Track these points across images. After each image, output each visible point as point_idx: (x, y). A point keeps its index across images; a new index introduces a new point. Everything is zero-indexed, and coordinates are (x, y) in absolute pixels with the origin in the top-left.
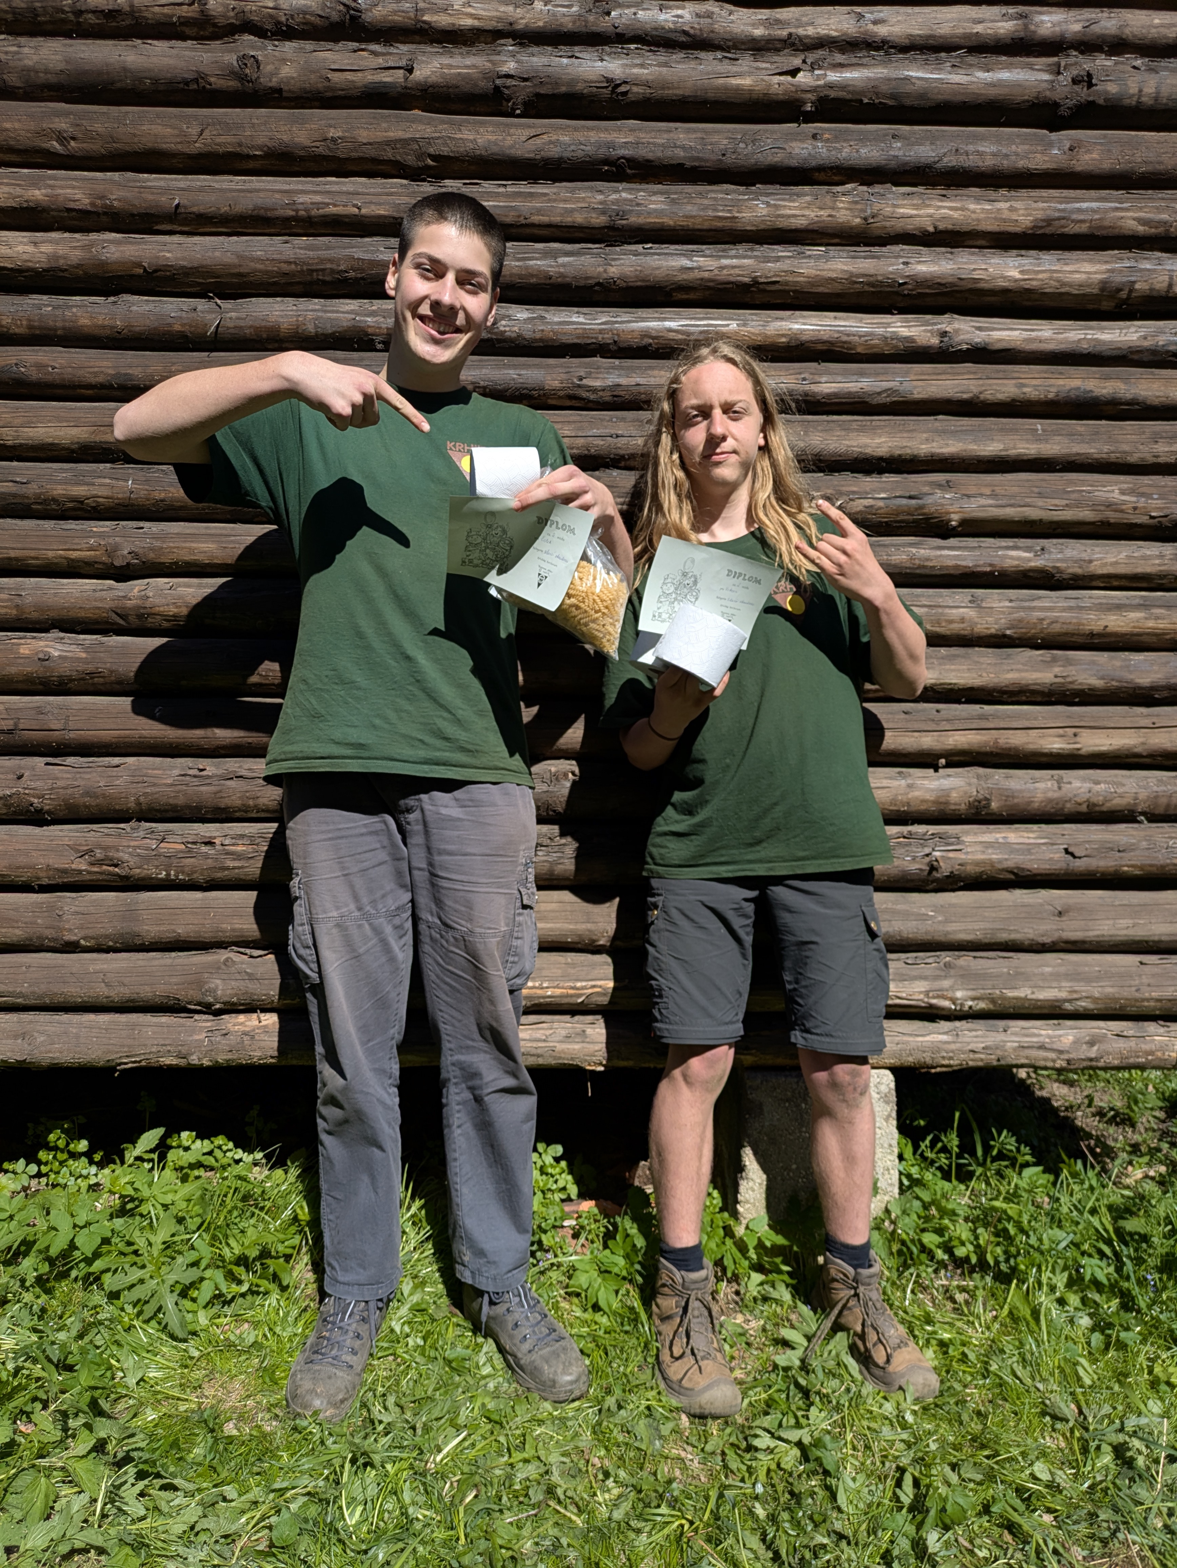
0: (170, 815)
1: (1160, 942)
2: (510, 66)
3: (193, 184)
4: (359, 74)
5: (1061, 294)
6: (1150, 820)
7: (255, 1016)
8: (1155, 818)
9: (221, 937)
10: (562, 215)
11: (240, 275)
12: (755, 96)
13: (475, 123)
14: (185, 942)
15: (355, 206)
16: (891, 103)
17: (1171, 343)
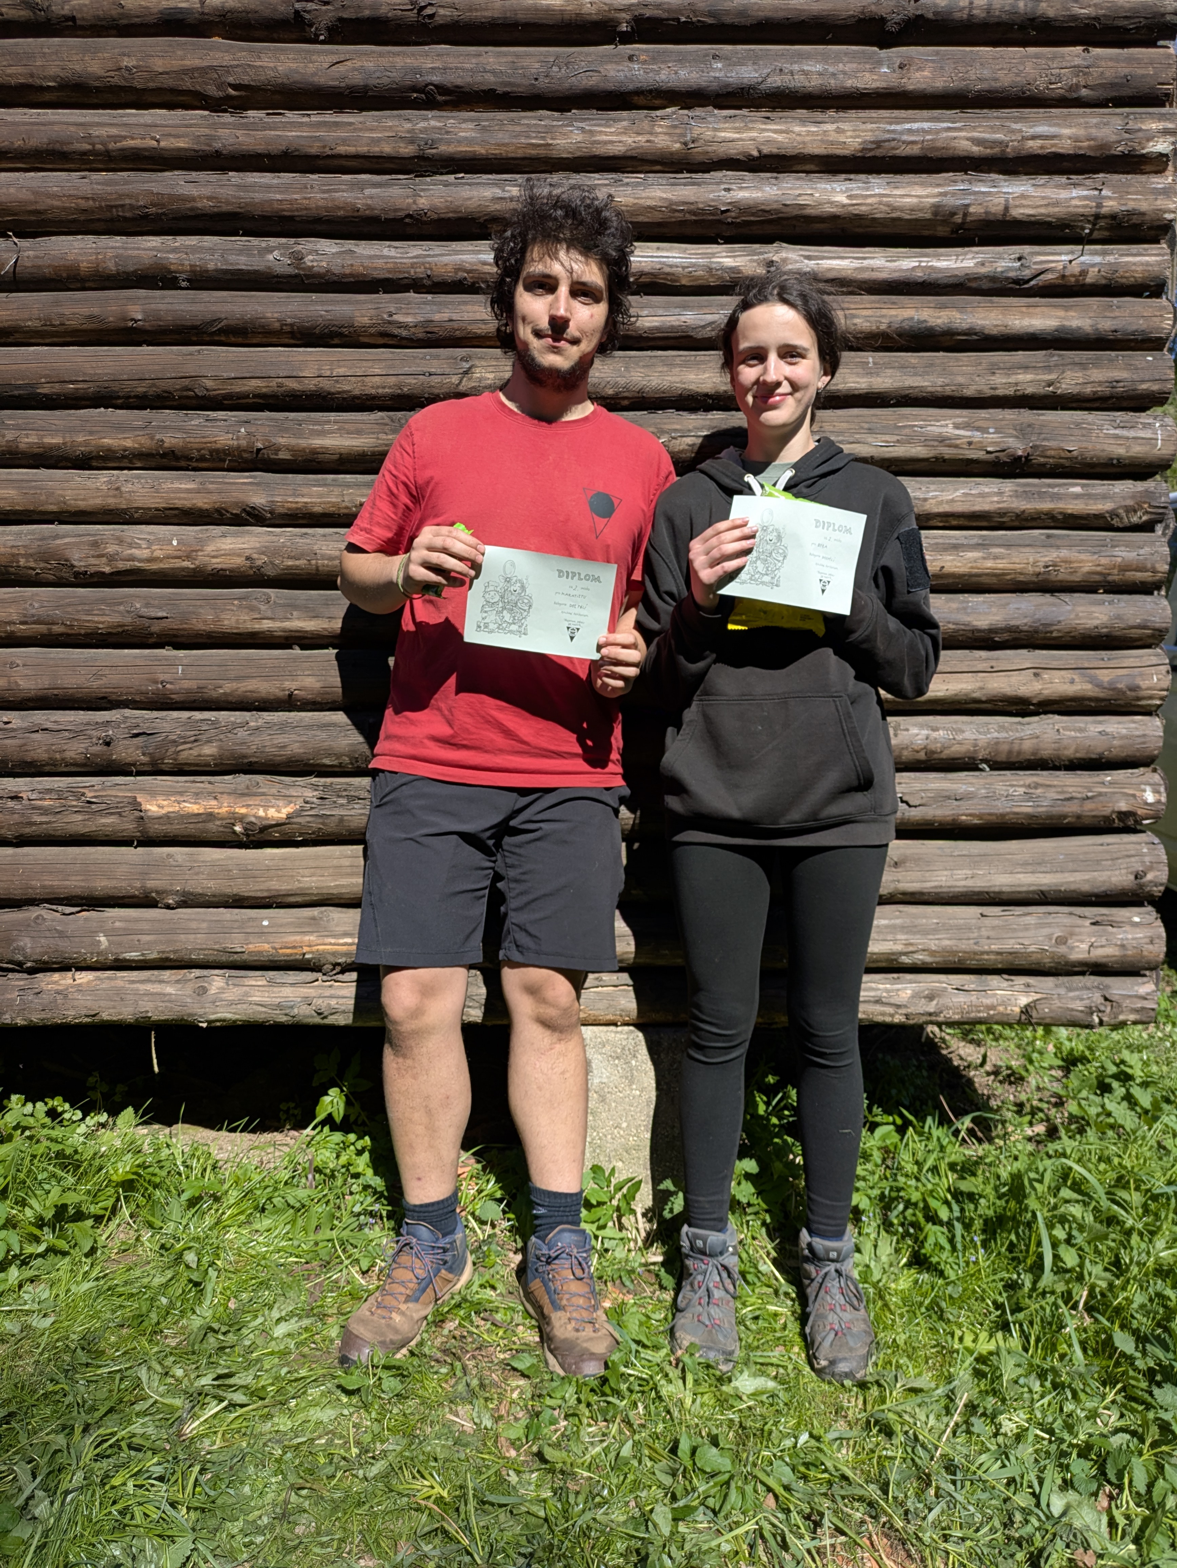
1: (1000, 893)
5: (894, 220)
6: (992, 768)
7: (70, 974)
8: (998, 765)
9: (31, 893)
10: (368, 145)
11: (37, 212)
12: (567, 17)
13: (276, 50)
15: (153, 138)
16: (710, 21)
17: (1010, 269)
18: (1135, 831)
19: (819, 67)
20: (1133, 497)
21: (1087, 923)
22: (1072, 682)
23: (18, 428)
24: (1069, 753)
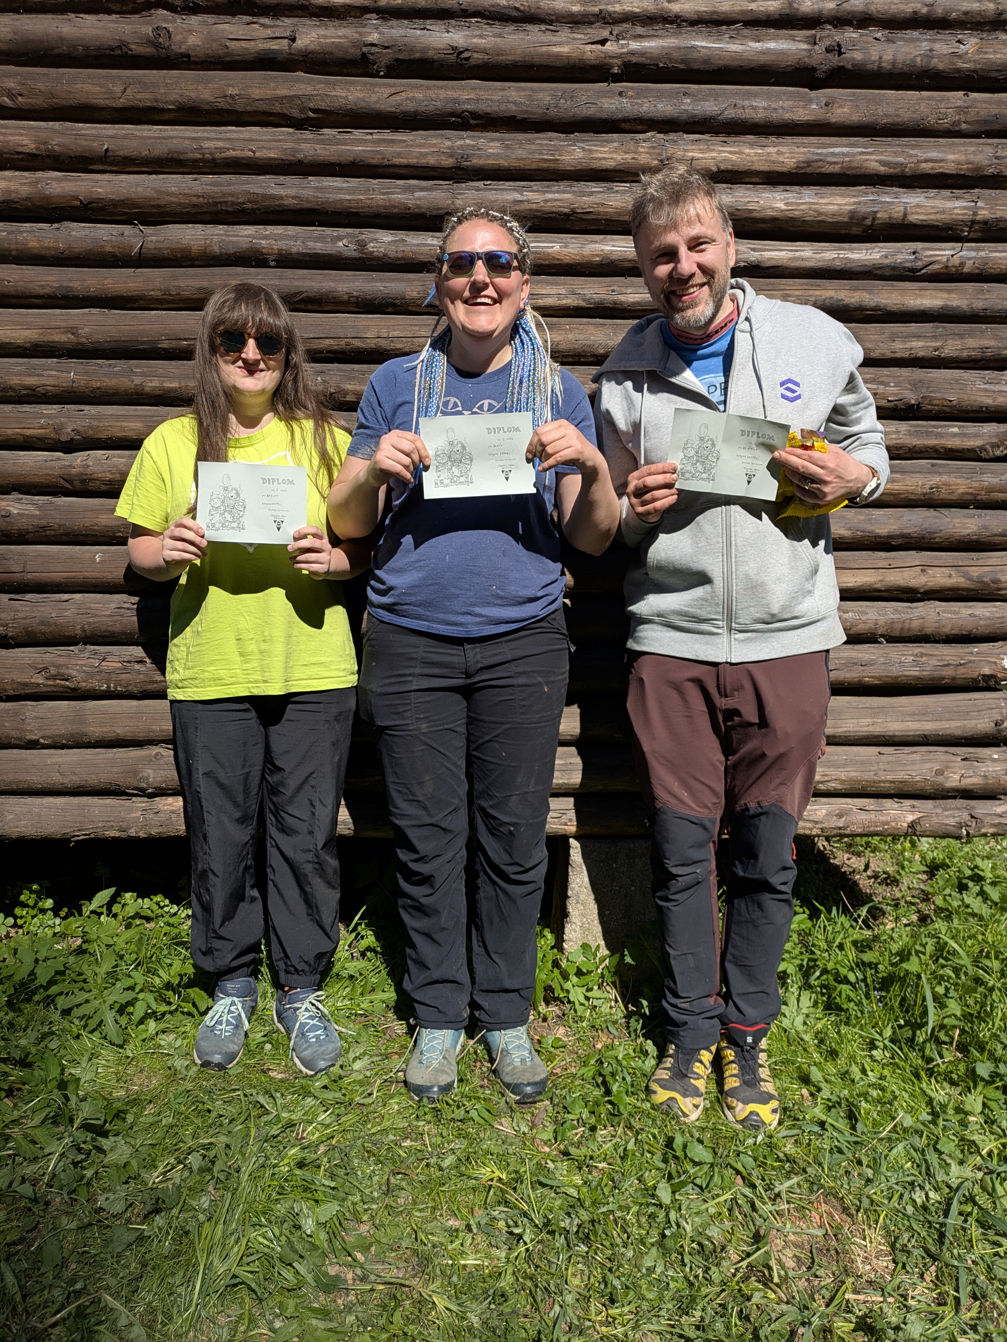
0: (110, 640)
1: (894, 736)
2: (374, 37)
3: (119, 132)
4: (252, 43)
5: (819, 222)
6: (888, 642)
8: (892, 639)
9: (152, 736)
10: (418, 158)
11: (159, 206)
12: (572, 62)
13: (347, 82)
14: (123, 740)
15: (250, 150)
16: (681, 66)
17: (907, 261)
18: (995, 690)
19: (764, 104)
20: (997, 436)
21: (959, 759)
22: (950, 576)
23: (143, 374)
24: (947, 630)
